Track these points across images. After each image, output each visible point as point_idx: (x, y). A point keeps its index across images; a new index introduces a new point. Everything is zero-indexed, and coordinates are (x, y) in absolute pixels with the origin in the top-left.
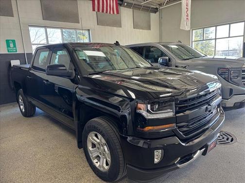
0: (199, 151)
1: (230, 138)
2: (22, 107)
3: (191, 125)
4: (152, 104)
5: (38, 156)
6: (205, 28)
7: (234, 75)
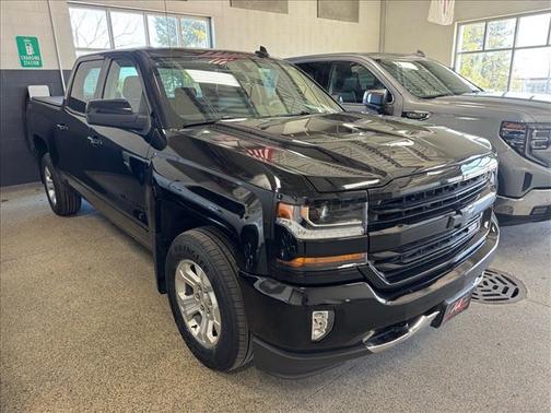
0: (423, 317)
1: (512, 289)
2: (52, 193)
3: (410, 257)
4: (314, 205)
5: (74, 304)
6: (490, 20)
7: (537, 139)
